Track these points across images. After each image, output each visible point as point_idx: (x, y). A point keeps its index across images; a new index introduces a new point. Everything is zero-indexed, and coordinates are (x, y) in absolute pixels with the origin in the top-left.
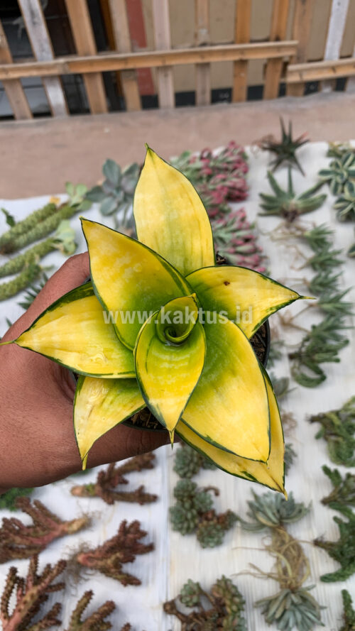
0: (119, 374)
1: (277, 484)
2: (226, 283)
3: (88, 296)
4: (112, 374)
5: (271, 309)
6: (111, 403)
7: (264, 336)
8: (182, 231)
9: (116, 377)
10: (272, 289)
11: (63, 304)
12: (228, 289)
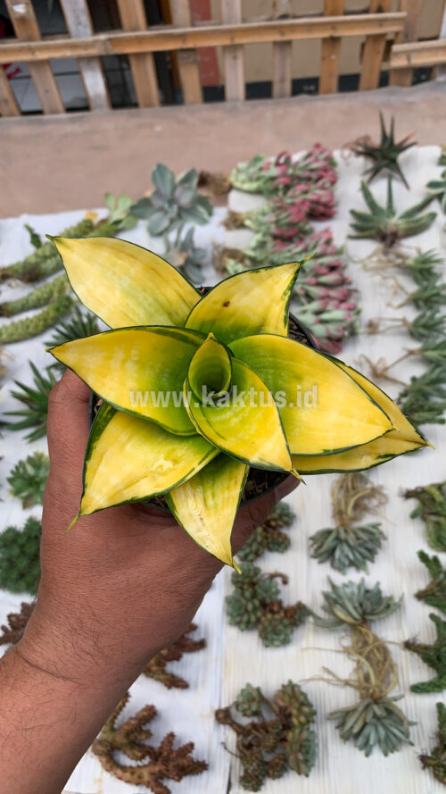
0: (199, 464)
2: (226, 304)
3: (110, 419)
4: (193, 469)
5: (284, 293)
6: (213, 496)
8: (144, 290)
9: (198, 468)
10: (271, 276)
11: (94, 445)
12: (231, 307)
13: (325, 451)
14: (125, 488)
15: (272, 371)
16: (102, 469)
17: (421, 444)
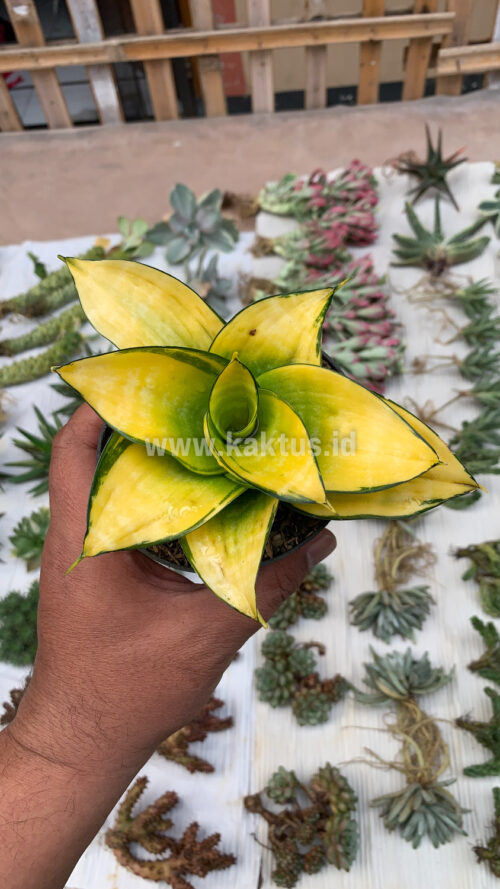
0: (221, 503)
2: (252, 333)
3: (122, 452)
4: (214, 509)
5: (317, 320)
9: (219, 508)
10: (302, 301)
11: (102, 479)
12: (258, 336)
13: (364, 489)
14: (137, 530)
15: (303, 407)
16: (110, 507)
17: (472, 486)
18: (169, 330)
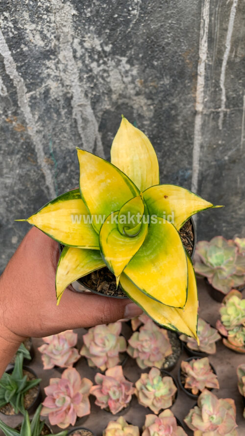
0: (89, 246)
1: (192, 333)
2: (165, 197)
3: (76, 199)
4: (84, 246)
5: (194, 212)
6: (83, 267)
7: (192, 240)
8: (141, 168)
9: (87, 247)
10: (195, 200)
11: (60, 201)
12: (166, 200)
13: (144, 290)
14: (54, 229)
15: (159, 242)
16: (53, 213)
17: (194, 336)
18: (139, 173)
